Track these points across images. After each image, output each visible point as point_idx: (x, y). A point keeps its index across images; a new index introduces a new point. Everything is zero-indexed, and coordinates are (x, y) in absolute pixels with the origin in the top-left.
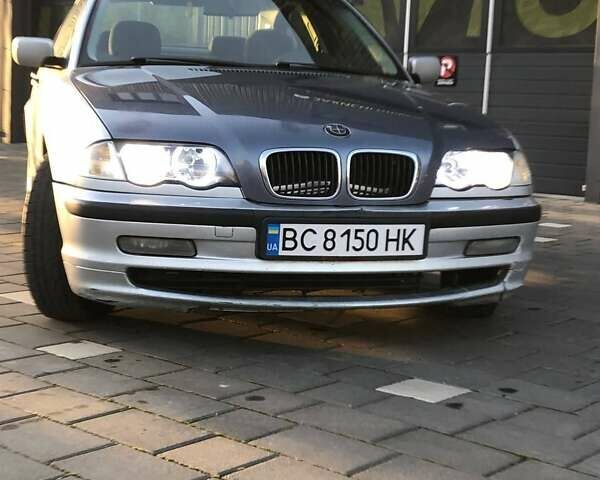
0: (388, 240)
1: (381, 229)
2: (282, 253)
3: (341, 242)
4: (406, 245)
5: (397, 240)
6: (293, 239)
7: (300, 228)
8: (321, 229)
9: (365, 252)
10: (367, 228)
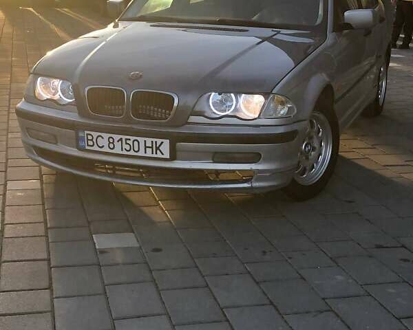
0: (146, 147)
1: (141, 140)
2: (87, 148)
3: (118, 145)
4: (158, 151)
5: (152, 147)
6: (92, 140)
7: (95, 134)
8: (106, 136)
9: (132, 153)
10: (133, 138)
